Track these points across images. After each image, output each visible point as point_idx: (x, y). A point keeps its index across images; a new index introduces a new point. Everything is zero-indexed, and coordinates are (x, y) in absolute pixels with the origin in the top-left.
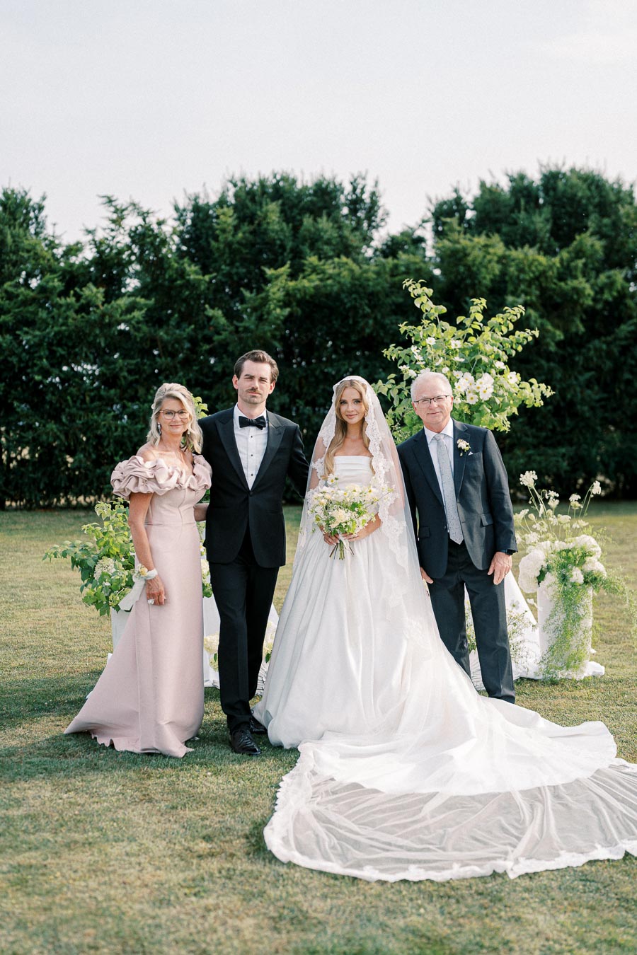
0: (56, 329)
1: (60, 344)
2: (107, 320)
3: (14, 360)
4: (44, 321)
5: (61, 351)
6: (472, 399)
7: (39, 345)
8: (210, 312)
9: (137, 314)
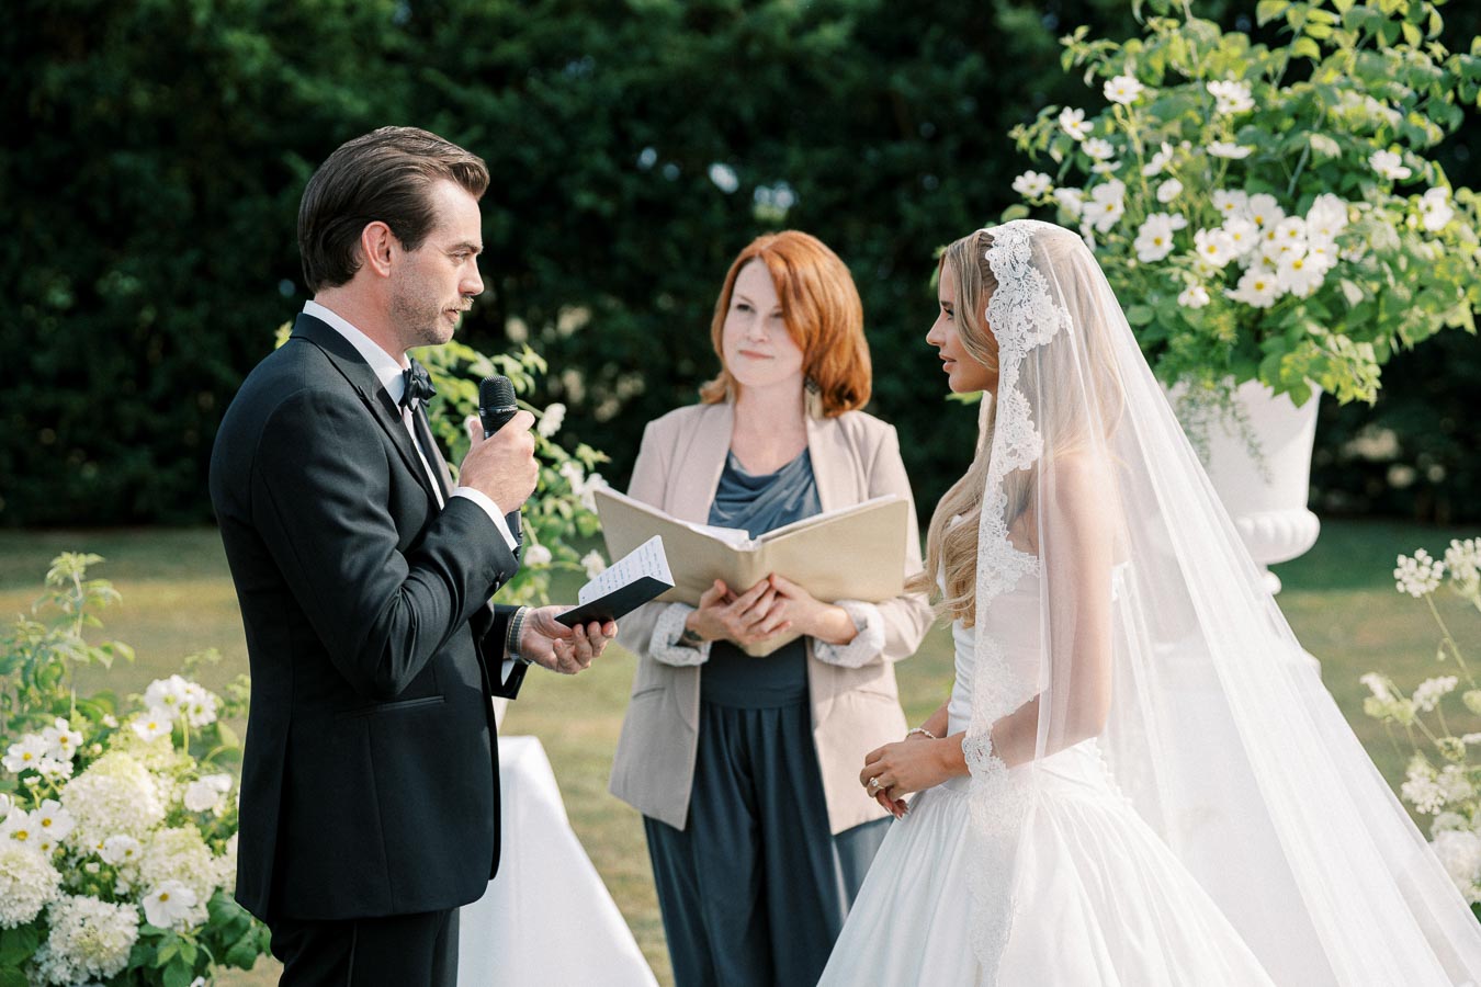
0: (631, 75)
1: (642, 112)
2: (755, 49)
3: (529, 154)
4: (603, 58)
5: (641, 131)
6: (1257, 291)
7: (586, 117)
8: (1010, 18)
9: (832, 34)
